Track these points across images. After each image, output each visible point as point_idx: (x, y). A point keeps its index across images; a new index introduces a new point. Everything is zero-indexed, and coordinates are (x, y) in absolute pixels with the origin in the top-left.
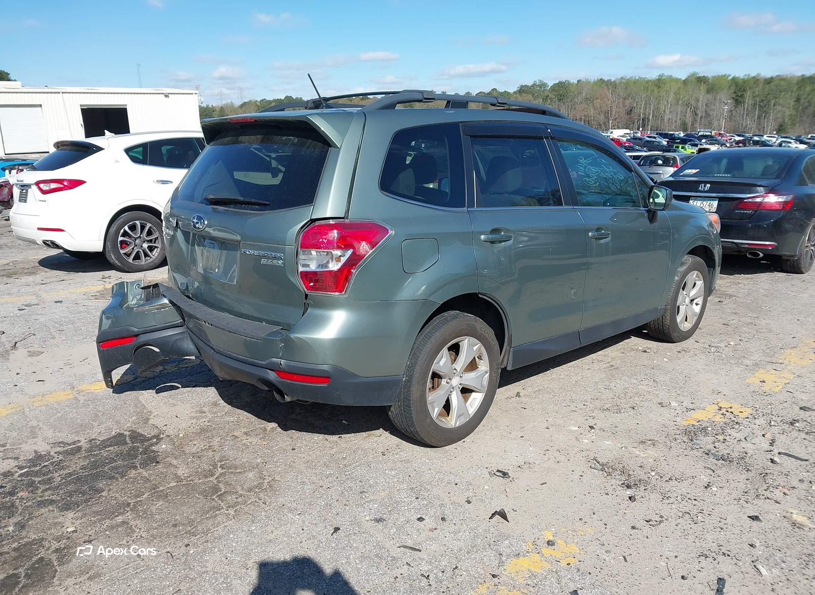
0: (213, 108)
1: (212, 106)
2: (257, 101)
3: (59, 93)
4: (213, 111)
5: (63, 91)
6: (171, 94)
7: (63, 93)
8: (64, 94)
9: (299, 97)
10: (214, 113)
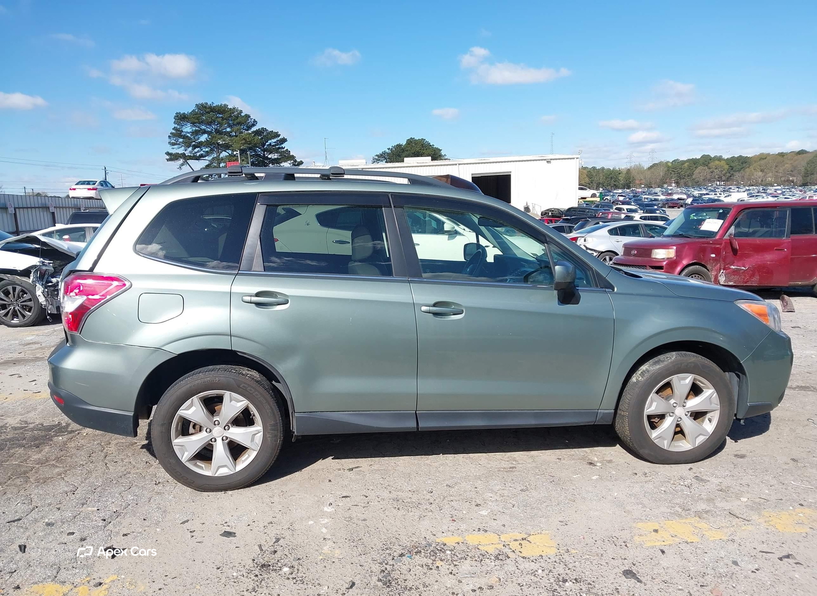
0: (620, 170)
1: (619, 168)
2: (668, 162)
3: (456, 164)
4: (619, 174)
5: (460, 163)
6: (554, 159)
7: (459, 164)
8: (460, 166)
9: (718, 155)
10: (620, 175)
